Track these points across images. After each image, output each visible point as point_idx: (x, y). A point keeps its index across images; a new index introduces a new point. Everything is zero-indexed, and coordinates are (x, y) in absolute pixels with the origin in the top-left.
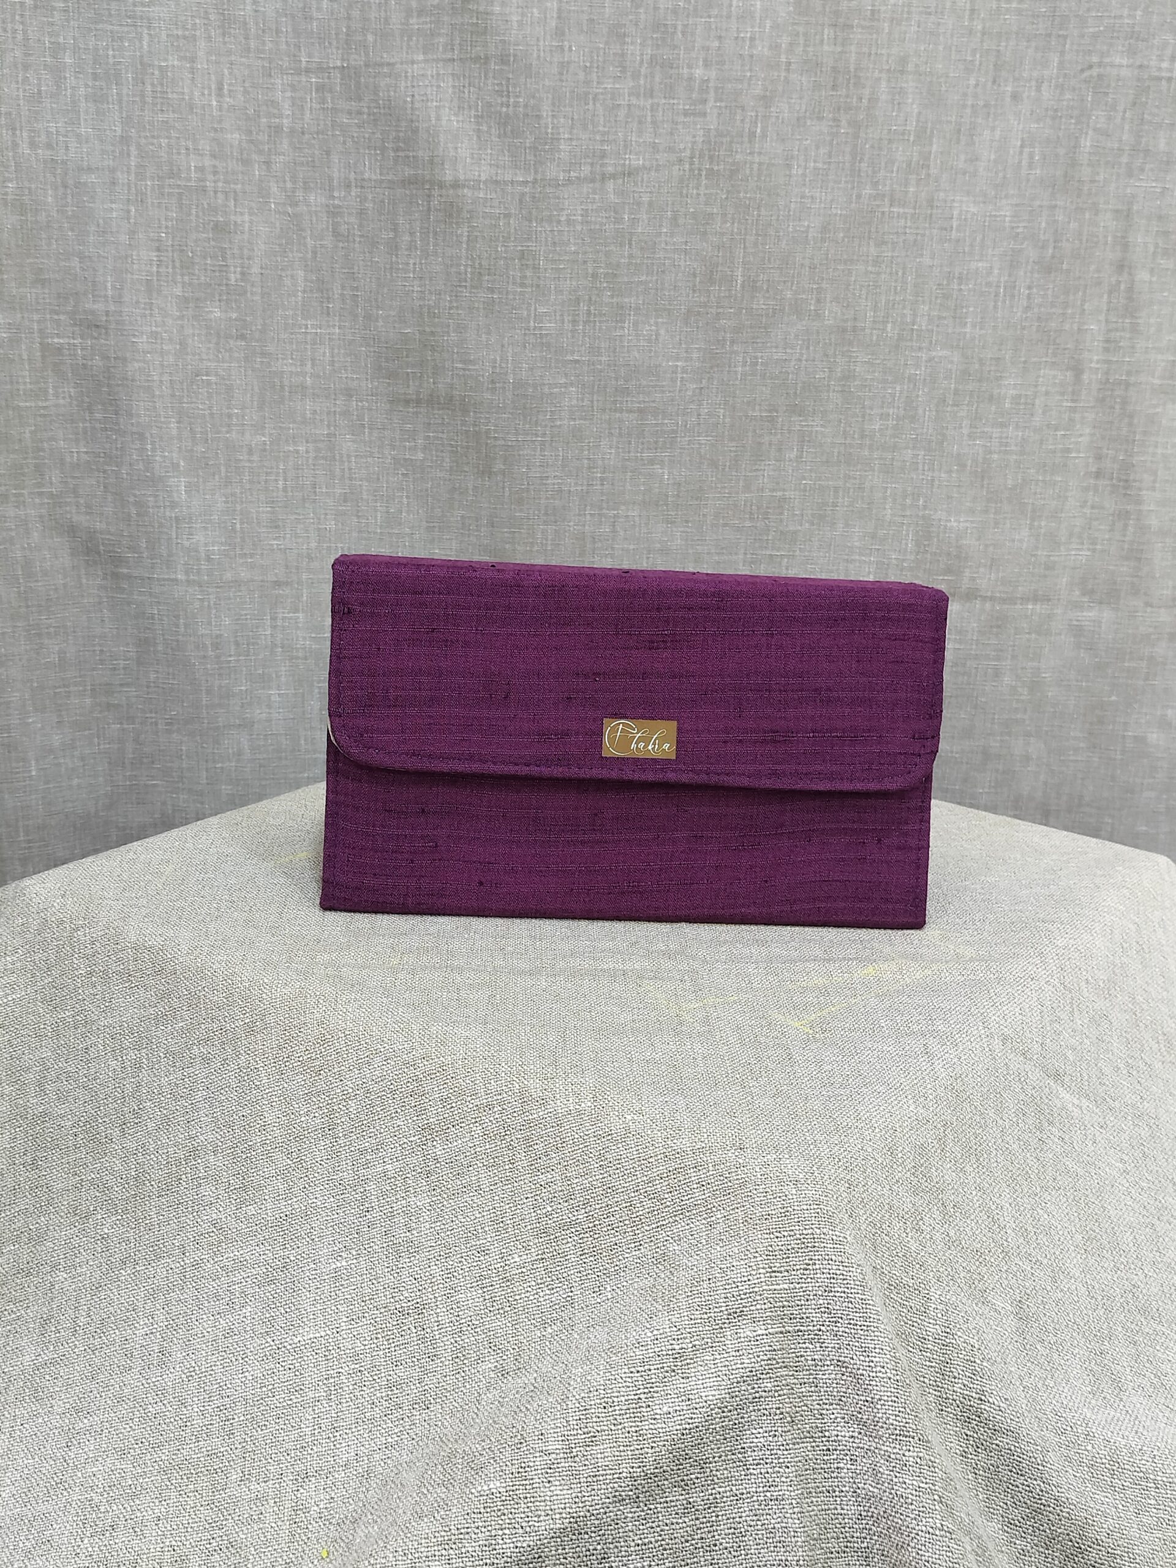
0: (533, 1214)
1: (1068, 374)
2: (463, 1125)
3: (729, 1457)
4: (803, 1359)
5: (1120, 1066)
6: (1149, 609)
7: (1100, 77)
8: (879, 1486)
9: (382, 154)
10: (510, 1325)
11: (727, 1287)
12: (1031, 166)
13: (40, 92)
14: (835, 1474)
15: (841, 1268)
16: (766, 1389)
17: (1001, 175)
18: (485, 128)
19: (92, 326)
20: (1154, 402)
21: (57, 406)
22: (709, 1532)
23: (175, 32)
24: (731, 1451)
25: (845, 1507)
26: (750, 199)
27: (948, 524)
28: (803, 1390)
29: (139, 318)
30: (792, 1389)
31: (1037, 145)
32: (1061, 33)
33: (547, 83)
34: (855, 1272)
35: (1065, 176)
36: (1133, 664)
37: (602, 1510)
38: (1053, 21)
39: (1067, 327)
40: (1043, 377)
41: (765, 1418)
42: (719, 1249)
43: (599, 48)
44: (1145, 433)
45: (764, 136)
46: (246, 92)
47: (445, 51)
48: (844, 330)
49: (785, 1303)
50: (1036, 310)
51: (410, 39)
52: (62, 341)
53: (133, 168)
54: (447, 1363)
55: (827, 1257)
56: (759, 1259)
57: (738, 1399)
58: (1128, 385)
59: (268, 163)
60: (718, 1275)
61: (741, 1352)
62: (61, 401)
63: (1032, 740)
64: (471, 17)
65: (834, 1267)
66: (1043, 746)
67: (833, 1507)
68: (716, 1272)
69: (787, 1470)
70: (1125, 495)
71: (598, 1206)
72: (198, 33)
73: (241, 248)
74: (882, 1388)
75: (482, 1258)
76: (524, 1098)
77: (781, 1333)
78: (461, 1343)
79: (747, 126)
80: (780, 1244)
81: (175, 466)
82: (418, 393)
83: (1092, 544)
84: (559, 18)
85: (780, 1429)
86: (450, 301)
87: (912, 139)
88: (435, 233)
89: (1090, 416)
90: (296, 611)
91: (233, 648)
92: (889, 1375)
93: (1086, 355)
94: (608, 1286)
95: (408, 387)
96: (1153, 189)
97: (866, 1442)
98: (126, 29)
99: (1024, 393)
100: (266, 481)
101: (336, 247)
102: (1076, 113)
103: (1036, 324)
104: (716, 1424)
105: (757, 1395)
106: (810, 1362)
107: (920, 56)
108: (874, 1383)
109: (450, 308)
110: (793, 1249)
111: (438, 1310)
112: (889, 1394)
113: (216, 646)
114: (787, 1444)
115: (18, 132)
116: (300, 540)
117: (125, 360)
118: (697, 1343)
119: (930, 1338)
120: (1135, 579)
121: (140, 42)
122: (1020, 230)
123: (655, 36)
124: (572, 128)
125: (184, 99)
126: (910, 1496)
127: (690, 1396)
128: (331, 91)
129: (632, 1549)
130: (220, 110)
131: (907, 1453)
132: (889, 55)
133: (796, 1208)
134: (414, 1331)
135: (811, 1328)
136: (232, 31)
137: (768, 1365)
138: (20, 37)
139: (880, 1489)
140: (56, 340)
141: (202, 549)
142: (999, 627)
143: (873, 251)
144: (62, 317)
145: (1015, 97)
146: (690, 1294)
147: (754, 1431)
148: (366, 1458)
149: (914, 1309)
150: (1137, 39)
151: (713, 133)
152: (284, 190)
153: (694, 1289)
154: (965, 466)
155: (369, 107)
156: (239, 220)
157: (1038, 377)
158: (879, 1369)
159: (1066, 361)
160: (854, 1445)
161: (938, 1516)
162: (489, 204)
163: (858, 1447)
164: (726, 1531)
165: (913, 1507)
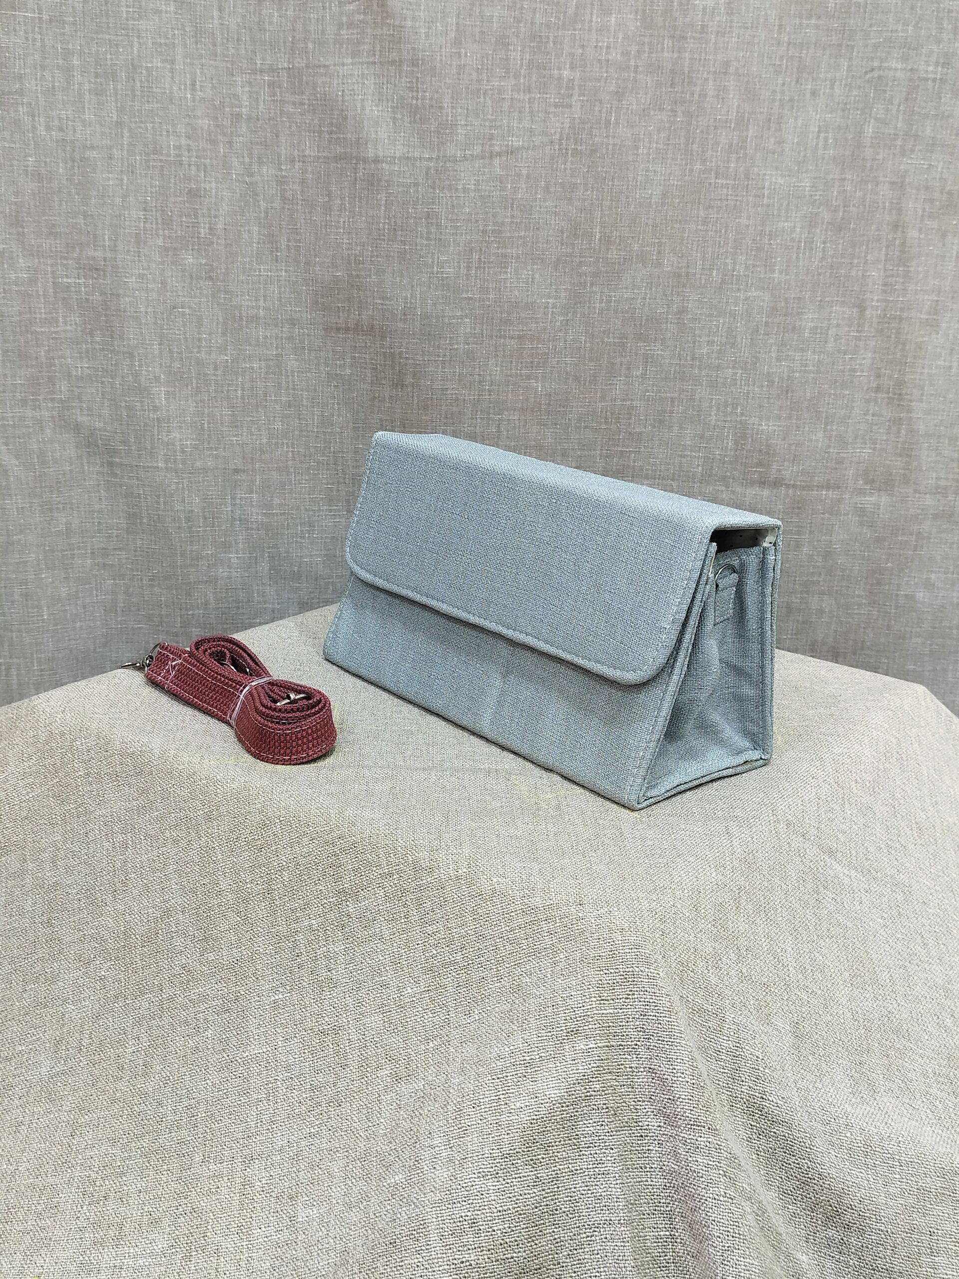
0: (423, 957)
1: (854, 310)
2: (370, 889)
3: (567, 1142)
4: (623, 1067)
5: (882, 846)
6: (917, 495)
7: (880, 77)
8: (678, 1164)
9: (320, 137)
10: (401, 1041)
11: (566, 1011)
12: (825, 147)
13: (53, 86)
14: (647, 1155)
15: (654, 997)
16: (596, 1089)
17: (802, 154)
18: (399, 116)
19: (94, 269)
20: (922, 332)
21: (65, 331)
22: (552, 1200)
23: (159, 40)
24: (568, 1137)
25: (654, 1180)
26: (606, 172)
27: (761, 428)
28: (623, 1090)
29: (129, 263)
30: (615, 1089)
31: (830, 131)
32: (849, 43)
33: (447, 81)
34: (665, 1001)
35: (853, 155)
36: (905, 538)
37: (469, 1184)
38: (844, 34)
39: (853, 273)
40: (835, 313)
41: (594, 1111)
42: (560, 982)
43: (487, 54)
44: (915, 357)
45: (617, 123)
46: (214, 87)
47: (368, 57)
48: (679, 276)
49: (610, 1024)
50: (829, 260)
51: (341, 45)
52: (69, 281)
53: (125, 146)
54: (354, 1071)
55: (643, 989)
56: (591, 990)
57: (574, 1097)
58: (901, 319)
59: (230, 143)
60: (560, 1002)
61: (576, 1061)
62: (69, 328)
63: (825, 597)
64: (389, 30)
65: (649, 997)
66: (834, 602)
67: (644, 1179)
68: (559, 1000)
69: (611, 1151)
70: (898, 405)
71: (472, 950)
72: (176, 41)
73: (209, 209)
74: (682, 1090)
75: (384, 991)
76: (416, 867)
77: (607, 1046)
78: (365, 1055)
79: (604, 115)
80: (607, 978)
81: (157, 379)
82: (346, 323)
83: (872, 444)
84: (457, 30)
85: (606, 1120)
86: (372, 251)
87: (733, 126)
88: (360, 198)
89: (872, 343)
90: (252, 492)
91: (201, 520)
92: (687, 1079)
93: (868, 296)
94: (476, 1010)
95: (339, 317)
96: (921, 166)
97: (669, 1131)
98: (120, 38)
99: (820, 325)
100: (228, 391)
101: (284, 208)
102: (861, 106)
103: (830, 271)
104: (557, 1116)
105: (588, 1094)
106: (628, 1069)
107: (739, 61)
108: (675, 1085)
109: (371, 257)
110: (618, 982)
111: (350, 1031)
112: (686, 1094)
113: (188, 519)
114: (612, 1131)
115: (37, 119)
116: (254, 437)
117: (118, 295)
118: (543, 1054)
119: (724, 1051)
120: (907, 471)
121: (132, 46)
122: (817, 197)
123: (532, 45)
124: (467, 116)
125: (165, 93)
126: (701, 1171)
127: (537, 1095)
128: (280, 87)
129: (495, 1214)
130: (194, 101)
131: (699, 1139)
132: (715, 61)
133: (621, 951)
134: (332, 1047)
135: (630, 1043)
136: (203, 40)
137: (597, 1071)
138: (38, 44)
139: (679, 1166)
140: (65, 280)
141: (178, 443)
142: (799, 508)
143: (702, 213)
144: (70, 262)
145: (814, 93)
146: (538, 1017)
147: (586, 1122)
148: (295, 1145)
149: (712, 1029)
150: (909, 49)
151: (577, 121)
152: (243, 163)
153: (541, 1013)
154: (773, 382)
155: (309, 100)
156: (208, 186)
157: (831, 312)
158: (679, 1074)
159: (853, 300)
160: (661, 1132)
161: (722, 1187)
162: (402, 175)
163: (664, 1134)
164: (565, 1199)
165: (703, 1179)
